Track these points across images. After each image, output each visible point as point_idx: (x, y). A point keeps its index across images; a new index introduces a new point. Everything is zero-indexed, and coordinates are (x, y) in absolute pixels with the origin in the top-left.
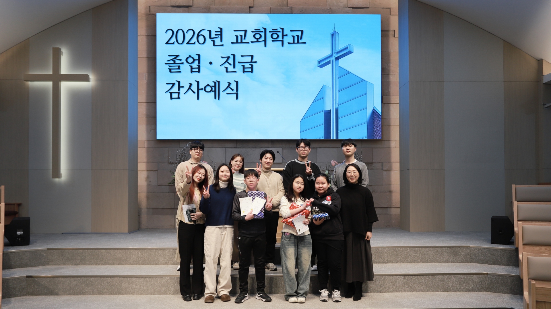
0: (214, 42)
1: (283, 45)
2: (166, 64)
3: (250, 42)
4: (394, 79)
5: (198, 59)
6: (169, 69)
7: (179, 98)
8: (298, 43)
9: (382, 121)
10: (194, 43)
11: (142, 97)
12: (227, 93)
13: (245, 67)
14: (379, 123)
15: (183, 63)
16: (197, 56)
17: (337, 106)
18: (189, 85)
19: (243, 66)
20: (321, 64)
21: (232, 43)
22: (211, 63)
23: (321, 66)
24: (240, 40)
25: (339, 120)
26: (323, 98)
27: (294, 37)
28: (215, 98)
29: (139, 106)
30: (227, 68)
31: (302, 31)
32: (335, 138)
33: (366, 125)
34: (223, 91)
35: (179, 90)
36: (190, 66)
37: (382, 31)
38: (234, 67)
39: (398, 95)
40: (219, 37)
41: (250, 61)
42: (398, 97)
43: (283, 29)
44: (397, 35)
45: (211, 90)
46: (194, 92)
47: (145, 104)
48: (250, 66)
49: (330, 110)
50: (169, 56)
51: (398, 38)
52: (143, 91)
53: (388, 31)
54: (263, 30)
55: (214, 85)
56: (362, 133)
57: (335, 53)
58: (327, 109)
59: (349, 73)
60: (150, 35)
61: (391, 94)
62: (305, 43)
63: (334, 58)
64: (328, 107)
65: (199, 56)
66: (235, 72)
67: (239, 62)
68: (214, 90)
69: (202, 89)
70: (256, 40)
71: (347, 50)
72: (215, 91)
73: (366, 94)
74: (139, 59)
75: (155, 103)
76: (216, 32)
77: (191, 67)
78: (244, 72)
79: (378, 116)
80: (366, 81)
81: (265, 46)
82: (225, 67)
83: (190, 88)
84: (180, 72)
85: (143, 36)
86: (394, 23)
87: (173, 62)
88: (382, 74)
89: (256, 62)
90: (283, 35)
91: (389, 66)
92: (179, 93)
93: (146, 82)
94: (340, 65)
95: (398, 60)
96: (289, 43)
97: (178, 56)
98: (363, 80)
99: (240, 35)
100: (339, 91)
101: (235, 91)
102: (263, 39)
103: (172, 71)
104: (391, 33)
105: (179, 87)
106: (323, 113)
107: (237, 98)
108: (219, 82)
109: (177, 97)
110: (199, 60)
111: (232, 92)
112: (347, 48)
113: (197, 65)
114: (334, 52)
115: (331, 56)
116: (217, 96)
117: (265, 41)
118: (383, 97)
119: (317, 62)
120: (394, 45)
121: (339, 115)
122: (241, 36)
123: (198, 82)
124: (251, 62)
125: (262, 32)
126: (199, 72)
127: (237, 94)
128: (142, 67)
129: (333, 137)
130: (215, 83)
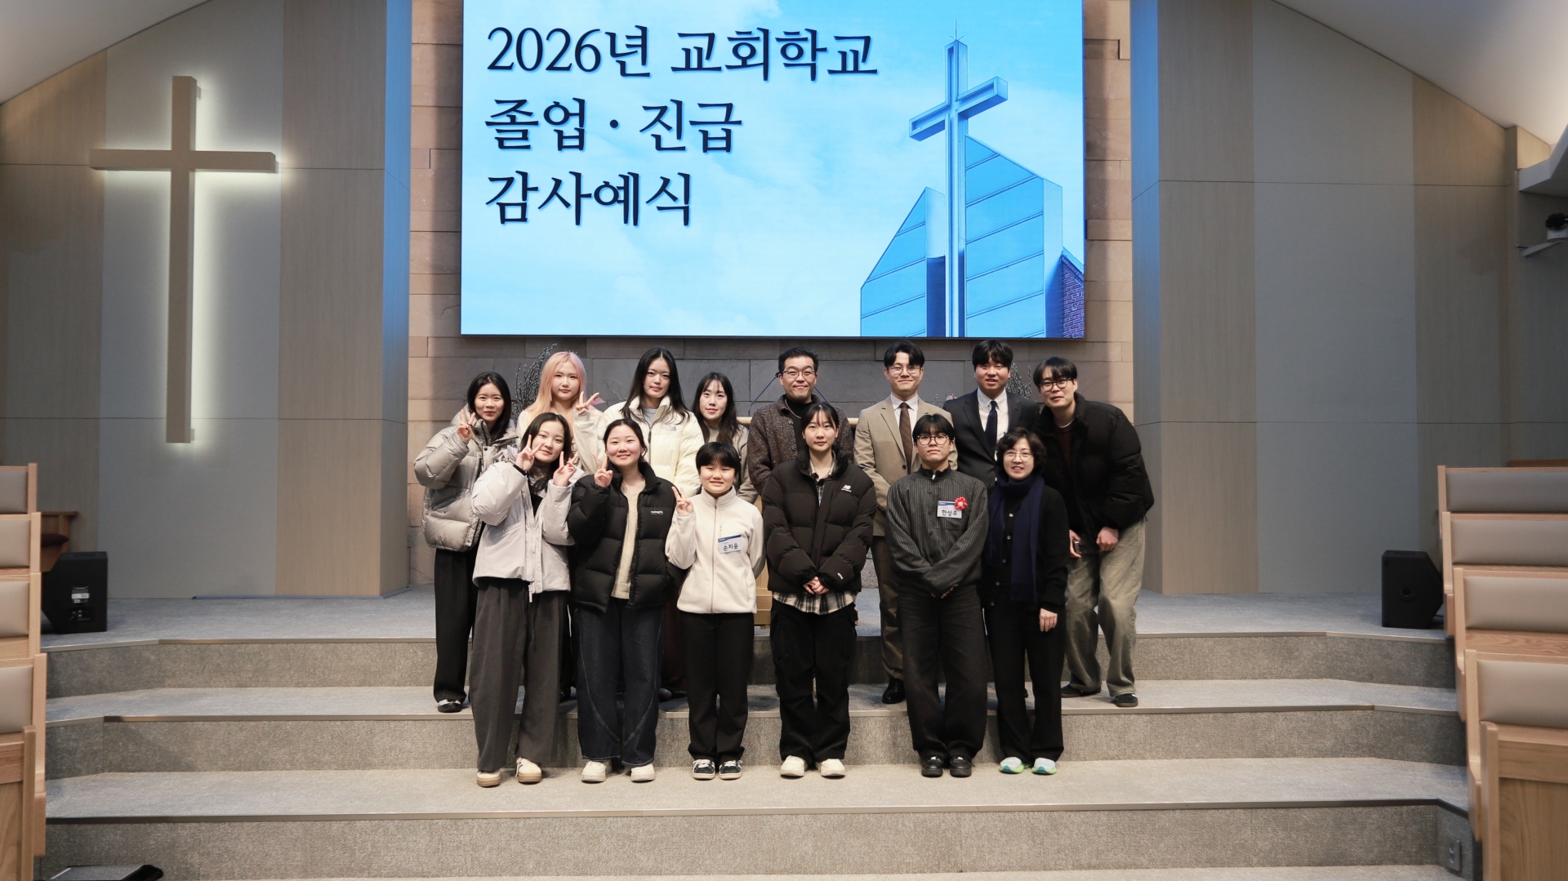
0: (623, 65)
1: (813, 77)
2: (488, 124)
3: (724, 68)
4: (1119, 173)
5: (578, 111)
6: (496, 138)
7: (524, 219)
8: (856, 70)
9: (1085, 289)
10: (568, 69)
11: (421, 216)
12: (660, 208)
13: (710, 135)
14: (1078, 294)
15: (536, 123)
16: (577, 105)
17: (963, 246)
18: (553, 183)
19: (705, 133)
20: (918, 130)
21: (674, 69)
22: (614, 124)
23: (920, 137)
24: (696, 61)
25: (968, 286)
26: (924, 224)
27: (844, 54)
28: (626, 221)
29: (412, 242)
30: (658, 138)
31: (867, 40)
32: (956, 334)
33: (1042, 300)
34: (647, 202)
35: (525, 197)
36: (555, 130)
37: (1087, 41)
38: (679, 136)
39: (1130, 217)
40: (636, 52)
41: (723, 120)
42: (1130, 222)
43: (814, 33)
44: (1126, 53)
45: (615, 200)
46: (567, 205)
47: (429, 236)
48: (724, 134)
49: (944, 257)
50: (498, 102)
51: (1129, 62)
52: (424, 200)
53: (1101, 41)
54: (761, 35)
55: (622, 185)
56: (1031, 322)
57: (957, 100)
58: (936, 254)
59: (996, 155)
60: (446, 42)
61: (1111, 215)
62: (875, 72)
63: (954, 114)
64: (939, 249)
65: (582, 103)
66: (683, 149)
67: (693, 123)
68: (621, 197)
69: (589, 196)
70: (739, 62)
71: (989, 92)
72: (626, 202)
73: (1041, 214)
74: (413, 110)
75: (458, 232)
76: (629, 37)
77: (560, 133)
78: (706, 149)
79: (1075, 274)
80: (1043, 179)
81: (766, 77)
82: (653, 135)
83: (554, 192)
84: (528, 147)
85: (425, 47)
86: (1119, 23)
87: (508, 120)
88: (1087, 161)
89: (739, 123)
90: (815, 50)
91: (1105, 139)
92: (524, 207)
93: (433, 173)
94: (971, 134)
95: (1129, 122)
96: (831, 72)
97: (522, 102)
98: (1033, 176)
99: (695, 47)
100: (968, 205)
101: (681, 203)
102: (759, 58)
103: (507, 144)
104: (1110, 48)
105: (526, 190)
106: (924, 265)
107: (686, 222)
108: (636, 176)
109: (519, 217)
110: (581, 115)
111: (671, 203)
112: (991, 87)
113: (576, 129)
114: (954, 98)
115: (948, 108)
116: (632, 215)
117: (766, 64)
118: (1090, 222)
119: (909, 126)
120: (1119, 80)
121: (968, 271)
122: (700, 50)
123: (578, 176)
124: (727, 121)
125: (757, 39)
126: (581, 147)
127: (686, 210)
128: (423, 132)
129: (952, 330)
130: (626, 179)
